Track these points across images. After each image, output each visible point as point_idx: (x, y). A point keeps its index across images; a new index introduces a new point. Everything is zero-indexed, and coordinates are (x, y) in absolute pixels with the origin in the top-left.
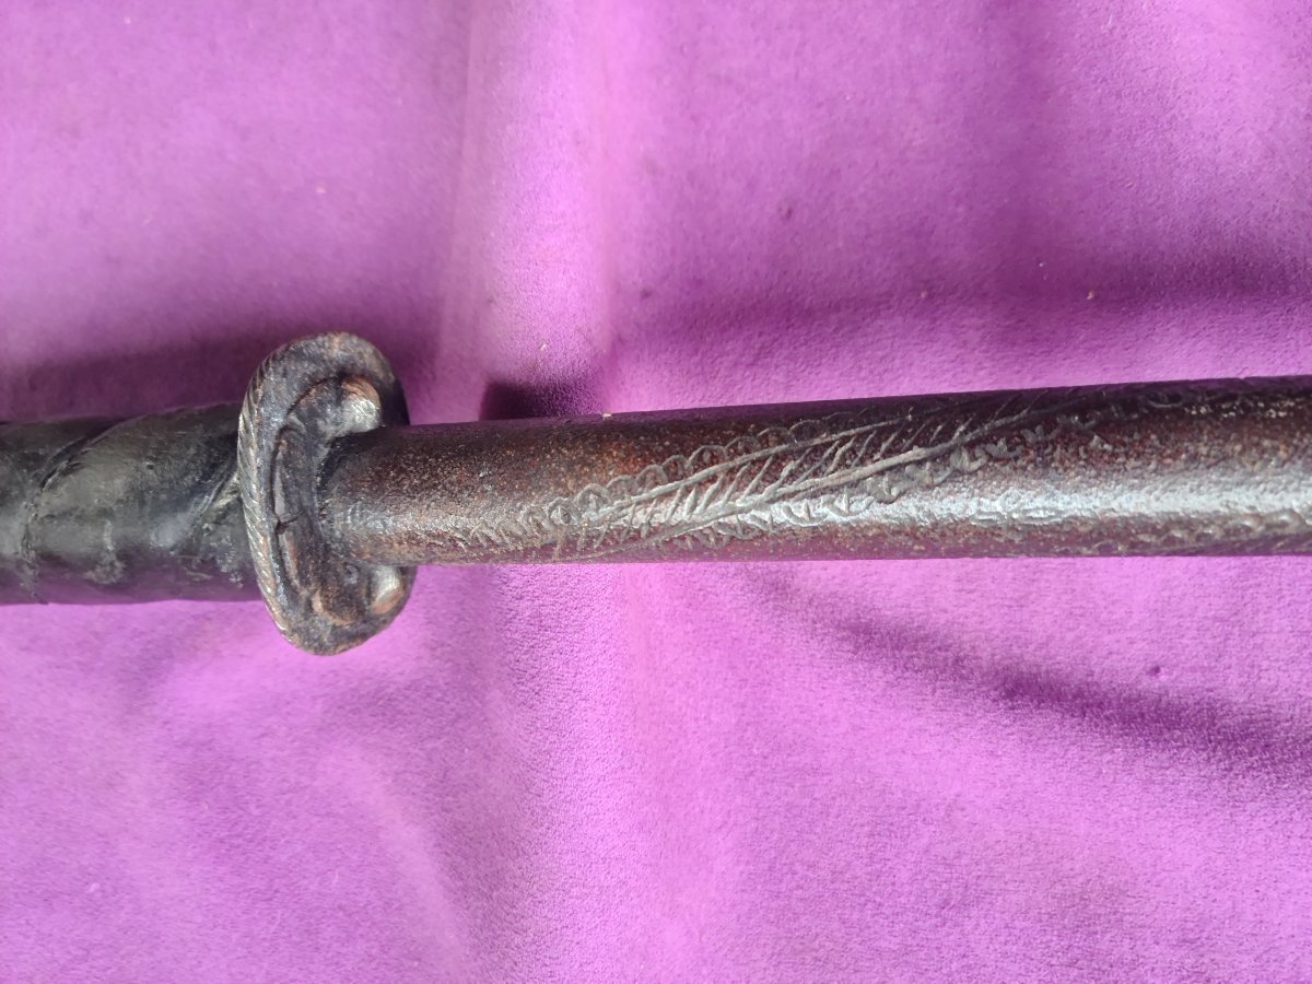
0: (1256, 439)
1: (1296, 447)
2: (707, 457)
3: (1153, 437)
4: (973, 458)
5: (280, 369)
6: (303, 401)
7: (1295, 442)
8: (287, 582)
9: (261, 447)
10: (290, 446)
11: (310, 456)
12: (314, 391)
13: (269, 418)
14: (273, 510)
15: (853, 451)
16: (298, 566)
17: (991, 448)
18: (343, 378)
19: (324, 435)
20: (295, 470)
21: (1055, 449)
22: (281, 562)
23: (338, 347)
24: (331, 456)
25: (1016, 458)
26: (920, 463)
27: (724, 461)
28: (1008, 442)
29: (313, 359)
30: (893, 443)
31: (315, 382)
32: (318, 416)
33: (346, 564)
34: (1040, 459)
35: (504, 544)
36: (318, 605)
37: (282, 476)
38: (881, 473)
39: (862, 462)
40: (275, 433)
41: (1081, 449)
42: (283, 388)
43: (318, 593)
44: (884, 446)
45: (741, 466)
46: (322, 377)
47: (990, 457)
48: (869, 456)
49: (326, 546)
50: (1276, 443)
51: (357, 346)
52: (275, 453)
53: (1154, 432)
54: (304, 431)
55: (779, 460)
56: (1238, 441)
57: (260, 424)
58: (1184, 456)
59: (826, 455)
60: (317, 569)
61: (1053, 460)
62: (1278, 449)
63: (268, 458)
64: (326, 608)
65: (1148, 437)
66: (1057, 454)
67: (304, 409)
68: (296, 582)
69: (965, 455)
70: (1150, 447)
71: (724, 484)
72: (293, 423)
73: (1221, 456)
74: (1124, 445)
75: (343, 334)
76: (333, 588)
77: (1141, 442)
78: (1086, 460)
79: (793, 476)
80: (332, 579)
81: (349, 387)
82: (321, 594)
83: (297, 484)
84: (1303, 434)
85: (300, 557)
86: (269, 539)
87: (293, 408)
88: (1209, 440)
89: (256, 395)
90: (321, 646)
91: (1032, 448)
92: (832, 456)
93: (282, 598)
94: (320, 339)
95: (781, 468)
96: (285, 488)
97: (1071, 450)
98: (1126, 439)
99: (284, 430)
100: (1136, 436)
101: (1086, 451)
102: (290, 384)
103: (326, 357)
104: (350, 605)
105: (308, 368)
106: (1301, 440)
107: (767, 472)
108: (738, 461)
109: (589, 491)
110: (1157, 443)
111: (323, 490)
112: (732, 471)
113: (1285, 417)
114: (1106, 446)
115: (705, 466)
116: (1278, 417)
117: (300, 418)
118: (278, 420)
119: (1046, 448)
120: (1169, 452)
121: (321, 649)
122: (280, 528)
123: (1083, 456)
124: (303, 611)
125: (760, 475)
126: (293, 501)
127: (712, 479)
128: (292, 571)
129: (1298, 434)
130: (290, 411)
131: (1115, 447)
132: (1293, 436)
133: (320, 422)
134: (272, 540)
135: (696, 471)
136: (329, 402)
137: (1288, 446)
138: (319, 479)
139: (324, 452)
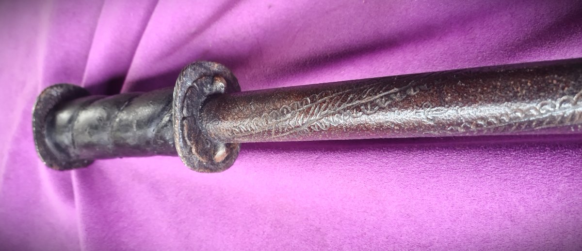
0: (519, 79)
1: (535, 81)
2: (324, 94)
3: (481, 80)
4: (415, 91)
5: (193, 68)
6: (199, 80)
7: (535, 79)
8: (183, 138)
9: (182, 90)
10: (192, 92)
11: (199, 98)
12: (204, 78)
13: (186, 82)
14: (182, 112)
15: (373, 90)
16: (188, 133)
17: (422, 87)
18: (215, 76)
19: (205, 93)
20: (192, 101)
21: (444, 86)
22: (182, 130)
23: (215, 67)
24: (206, 99)
25: (430, 90)
26: (395, 93)
27: (329, 95)
28: (427, 85)
29: (205, 68)
30: (387, 87)
31: (205, 75)
32: (204, 86)
33: (207, 139)
34: (438, 90)
35: (256, 129)
36: (194, 150)
37: (187, 101)
38: (382, 97)
39: (376, 94)
40: (187, 87)
41: (453, 86)
42: (193, 74)
43: (194, 145)
44: (384, 88)
45: (334, 97)
46: (208, 74)
47: (421, 90)
48: (379, 92)
49: (200, 130)
50: (527, 80)
51: (224, 69)
52: (186, 94)
53: (481, 79)
54: (198, 90)
55: (348, 95)
56: (512, 80)
57: (182, 83)
58: (491, 87)
59: (364, 92)
60: (195, 137)
61: (443, 90)
62: (528, 82)
63: (184, 95)
64: (197, 151)
65: (479, 81)
66: (444, 88)
67: (199, 82)
68: (186, 139)
69: (412, 90)
70: (479, 84)
71: (328, 103)
72: (195, 86)
73: (505, 86)
74: (469, 83)
75: (219, 64)
76: (200, 146)
77: (476, 82)
78: (455, 90)
79: (351, 100)
80: (200, 142)
81: (216, 78)
82: (195, 146)
83: (192, 105)
84: (538, 76)
85: (189, 130)
86: (179, 121)
87: (195, 81)
88: (502, 80)
89: (183, 74)
90: (194, 166)
91: (435, 86)
92: (366, 92)
93: (181, 143)
94: (210, 63)
95: (348, 97)
96: (187, 105)
97: (450, 86)
98: (471, 82)
99: (190, 87)
100: (475, 80)
101: (455, 86)
102: (195, 73)
103: (211, 69)
104: (206, 155)
105: (203, 71)
106: (537, 79)
107: (343, 99)
108: (334, 95)
109: (284, 108)
110: (482, 82)
111: (201, 111)
112: (331, 99)
113: (533, 71)
114: (463, 84)
115: (323, 97)
116: (530, 71)
117: (197, 85)
118: (189, 84)
119: (441, 86)
120: (486, 85)
121: (194, 168)
122: (184, 118)
123: (454, 88)
124: (188, 151)
125: (340, 100)
126: (190, 110)
127: (324, 102)
128: (186, 134)
129: (536, 77)
130: (194, 82)
131: (466, 85)
132: (534, 77)
133: (205, 89)
134: (181, 122)
135: (319, 99)
136: (209, 83)
137: (532, 81)
138: (201, 107)
139: (204, 99)
